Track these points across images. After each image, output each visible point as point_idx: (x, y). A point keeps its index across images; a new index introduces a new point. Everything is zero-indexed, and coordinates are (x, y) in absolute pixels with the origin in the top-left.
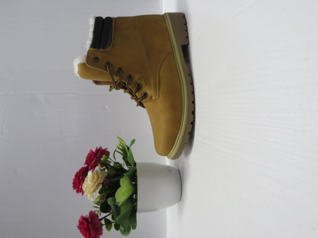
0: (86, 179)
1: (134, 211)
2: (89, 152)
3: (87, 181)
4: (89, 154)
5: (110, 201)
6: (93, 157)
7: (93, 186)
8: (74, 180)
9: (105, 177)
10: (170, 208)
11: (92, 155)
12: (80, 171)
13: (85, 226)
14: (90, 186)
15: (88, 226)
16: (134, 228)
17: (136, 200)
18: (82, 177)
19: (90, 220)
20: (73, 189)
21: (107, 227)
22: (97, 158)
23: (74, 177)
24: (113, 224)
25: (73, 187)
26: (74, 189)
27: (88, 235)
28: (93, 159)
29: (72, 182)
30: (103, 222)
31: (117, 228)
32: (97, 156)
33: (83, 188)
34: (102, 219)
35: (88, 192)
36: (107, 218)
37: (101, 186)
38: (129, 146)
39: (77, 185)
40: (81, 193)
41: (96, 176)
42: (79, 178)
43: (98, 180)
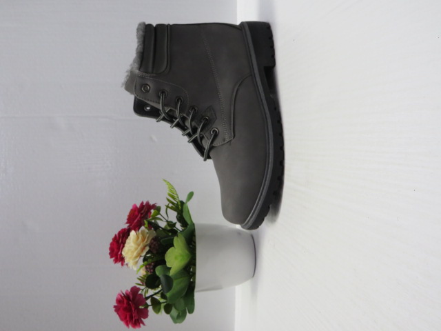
0: (128, 241)
1: (190, 289)
2: (131, 208)
3: (129, 243)
4: (132, 210)
5: (159, 271)
6: (136, 213)
7: (136, 249)
8: (111, 244)
9: (153, 239)
10: (240, 285)
11: (135, 211)
12: (119, 233)
13: (125, 305)
14: (133, 249)
15: (128, 304)
16: (191, 311)
17: (194, 274)
18: (122, 240)
19: (131, 297)
20: (109, 256)
21: (154, 309)
22: (142, 214)
23: (111, 241)
24: (163, 305)
25: (110, 254)
26: (111, 257)
27: (128, 316)
28: (137, 216)
29: (109, 246)
30: (149, 302)
31: (168, 310)
32: (142, 212)
33: (123, 253)
34: (147, 298)
35: (130, 258)
36: (155, 296)
37: (147, 249)
38: (184, 201)
39: (116, 250)
40: (120, 263)
41: (140, 236)
42: (118, 242)
43: (143, 240)
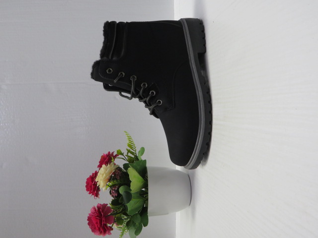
4: (102, 156)
5: (122, 190)
8: (88, 179)
16: (146, 225)
39: (90, 183)
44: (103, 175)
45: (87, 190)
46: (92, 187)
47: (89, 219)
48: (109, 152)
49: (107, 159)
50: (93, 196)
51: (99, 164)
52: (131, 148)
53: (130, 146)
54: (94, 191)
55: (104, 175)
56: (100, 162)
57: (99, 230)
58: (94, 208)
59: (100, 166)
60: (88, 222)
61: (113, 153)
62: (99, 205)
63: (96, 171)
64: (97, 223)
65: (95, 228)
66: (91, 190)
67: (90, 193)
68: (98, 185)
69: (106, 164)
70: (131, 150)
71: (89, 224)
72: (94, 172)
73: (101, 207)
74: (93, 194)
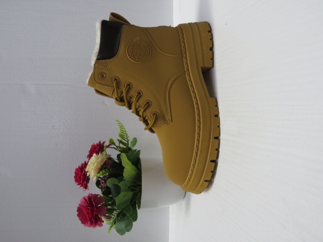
8: (76, 169)
12: (82, 165)
39: (80, 173)
44: (94, 164)
45: (76, 181)
46: (81, 177)
47: (79, 210)
48: (100, 142)
49: (98, 148)
50: (82, 188)
51: (88, 154)
52: (123, 138)
53: (121, 136)
54: (83, 182)
55: (96, 164)
56: (90, 152)
57: (90, 220)
58: (84, 198)
59: (90, 156)
60: (77, 213)
61: (104, 143)
62: (90, 195)
63: (85, 162)
64: (88, 213)
65: (86, 219)
66: (80, 181)
67: (78, 184)
68: (88, 175)
69: (97, 153)
70: (123, 140)
71: (78, 215)
72: (83, 162)
73: (93, 197)
74: (82, 186)
